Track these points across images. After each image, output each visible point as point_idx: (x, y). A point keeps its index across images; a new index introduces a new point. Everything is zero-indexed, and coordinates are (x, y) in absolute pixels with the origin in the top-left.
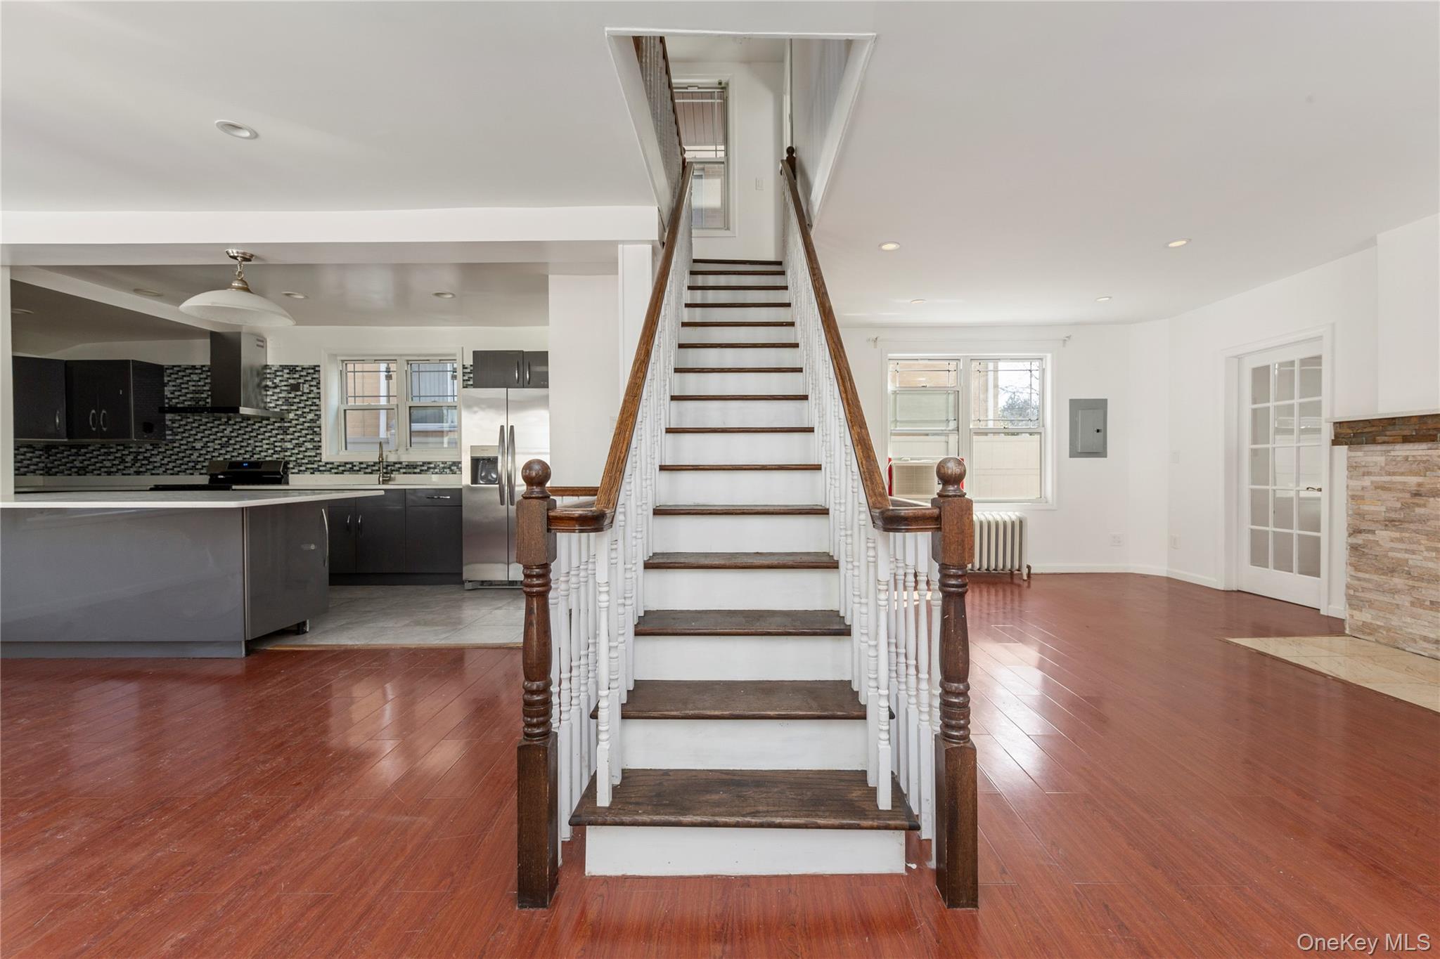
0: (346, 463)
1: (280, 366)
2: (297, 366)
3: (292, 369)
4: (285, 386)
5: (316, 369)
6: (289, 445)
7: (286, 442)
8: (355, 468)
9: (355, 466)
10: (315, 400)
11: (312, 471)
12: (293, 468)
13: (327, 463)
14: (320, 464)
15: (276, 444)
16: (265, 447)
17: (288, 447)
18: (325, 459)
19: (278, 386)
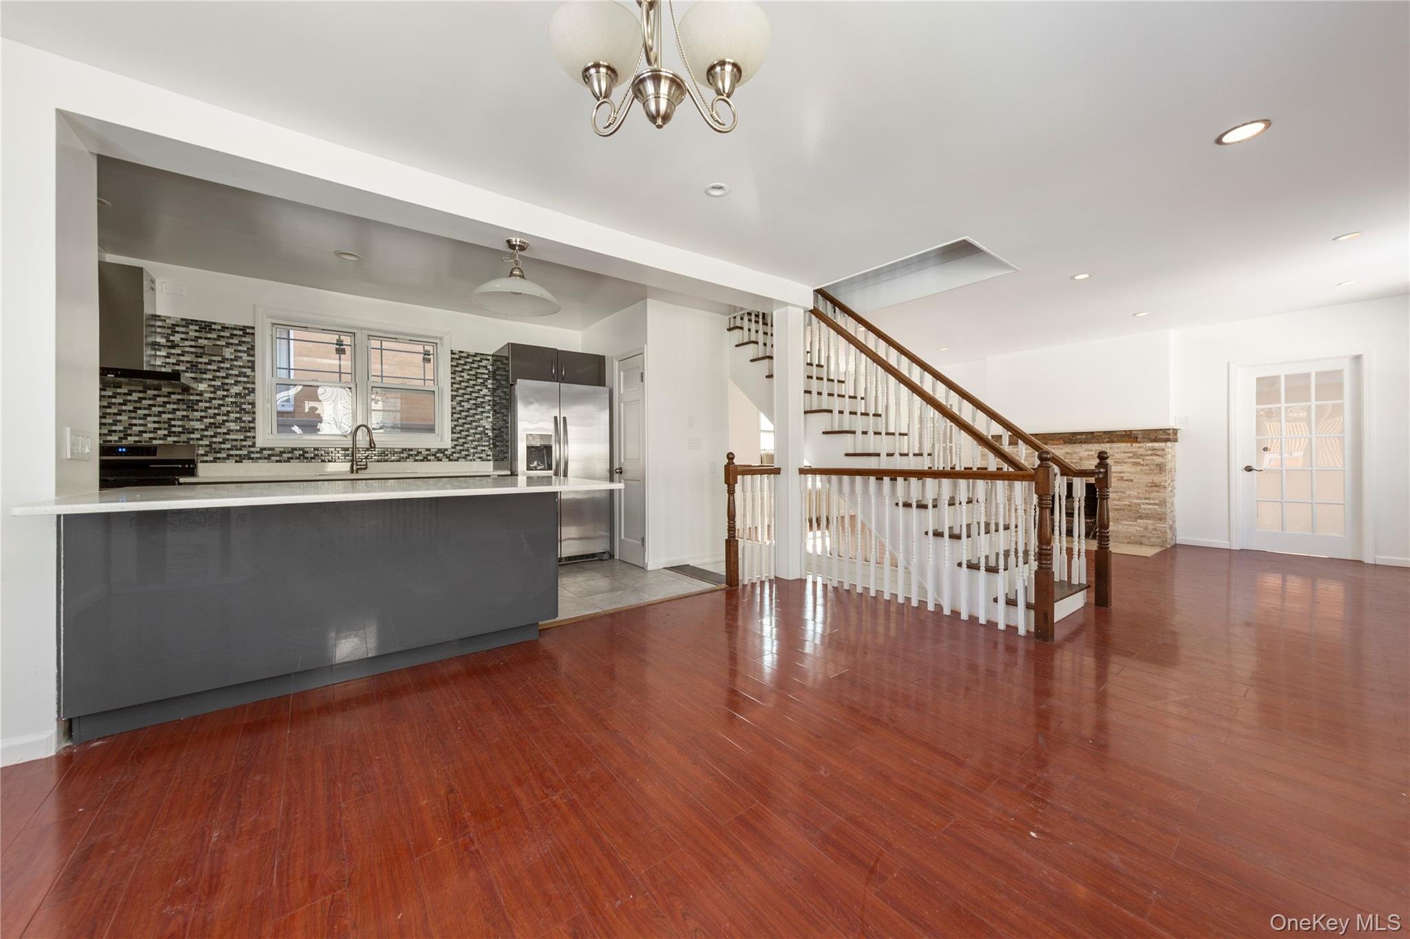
0: (294, 449)
1: (182, 319)
2: (215, 323)
3: (206, 327)
4: (191, 346)
5: (247, 331)
6: (197, 425)
7: (192, 420)
8: (306, 455)
9: (307, 453)
10: (244, 370)
11: (238, 459)
12: (205, 455)
13: (263, 449)
14: (252, 449)
15: (173, 423)
16: (151, 426)
17: (196, 427)
18: (260, 443)
19: (178, 346)
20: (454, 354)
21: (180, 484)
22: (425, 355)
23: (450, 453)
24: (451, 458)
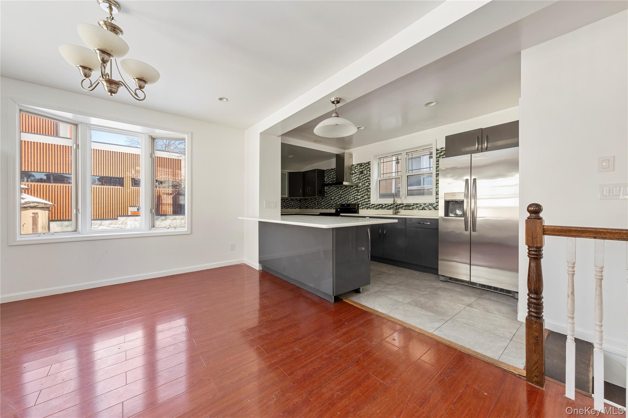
0: (380, 204)
1: (357, 164)
2: (362, 163)
3: (361, 165)
4: (358, 172)
5: (369, 163)
6: (359, 197)
7: (358, 196)
8: (383, 207)
9: (383, 206)
10: (368, 177)
11: (367, 208)
12: (360, 207)
13: (372, 205)
14: (370, 205)
15: (355, 197)
16: (352, 198)
17: (359, 198)
18: (372, 202)
19: (356, 173)
20: (438, 150)
21: (341, 216)
22: (430, 155)
23: (435, 206)
24: (436, 208)
